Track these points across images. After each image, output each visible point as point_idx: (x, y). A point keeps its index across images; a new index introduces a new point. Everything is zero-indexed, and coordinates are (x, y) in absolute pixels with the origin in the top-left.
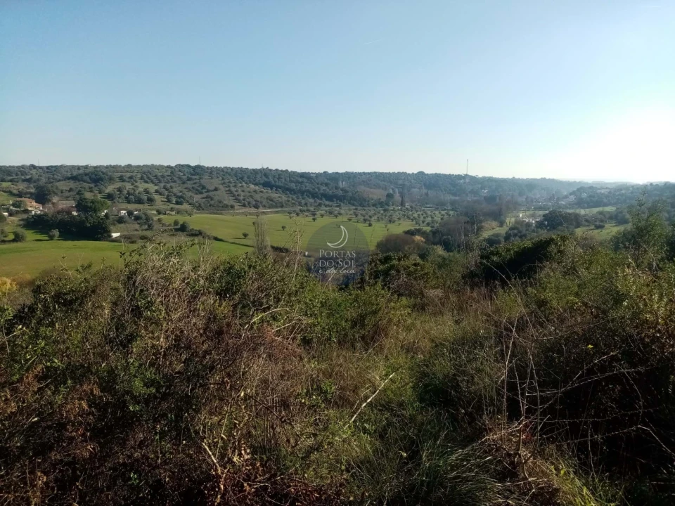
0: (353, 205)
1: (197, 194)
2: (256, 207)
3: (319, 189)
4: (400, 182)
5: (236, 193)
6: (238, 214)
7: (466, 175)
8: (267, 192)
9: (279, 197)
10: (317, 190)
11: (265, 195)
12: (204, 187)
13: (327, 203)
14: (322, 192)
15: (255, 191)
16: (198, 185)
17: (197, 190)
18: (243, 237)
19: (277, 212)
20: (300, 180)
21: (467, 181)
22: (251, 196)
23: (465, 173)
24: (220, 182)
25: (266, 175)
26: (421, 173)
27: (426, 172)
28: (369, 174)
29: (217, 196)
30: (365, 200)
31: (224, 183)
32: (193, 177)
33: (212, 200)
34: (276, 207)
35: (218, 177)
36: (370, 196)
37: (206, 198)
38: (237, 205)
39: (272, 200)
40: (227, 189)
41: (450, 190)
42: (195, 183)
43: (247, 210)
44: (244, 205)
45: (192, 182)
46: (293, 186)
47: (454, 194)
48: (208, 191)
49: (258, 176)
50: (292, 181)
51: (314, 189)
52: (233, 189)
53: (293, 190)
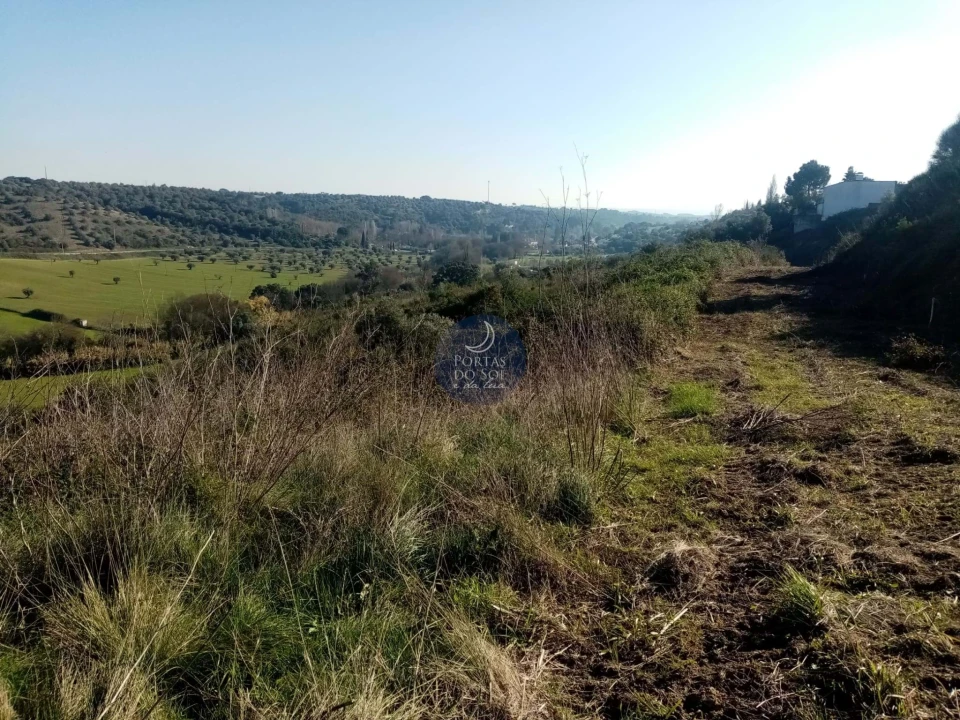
0: (281, 244)
1: (12, 225)
2: (109, 246)
3: (232, 218)
4: (391, 210)
5: (79, 225)
6: (67, 258)
7: (487, 203)
8: (139, 223)
9: (159, 231)
10: (228, 220)
11: (132, 229)
12: (27, 215)
13: (241, 240)
14: (236, 223)
15: (118, 222)
16: (19, 211)
17: (15, 219)
18: (24, 296)
19: (144, 255)
20: (207, 204)
21: (487, 211)
22: (107, 230)
23: (486, 200)
24: (59, 207)
25: (151, 197)
26: (426, 198)
27: (433, 197)
28: (349, 197)
29: (44, 229)
30: (302, 238)
31: (64, 209)
32: (18, 198)
33: (34, 234)
34: (147, 246)
35: (58, 199)
36: (314, 231)
37: (26, 231)
38: (72, 243)
39: (144, 236)
40: (67, 217)
41: (461, 224)
42: (16, 208)
43: (91, 251)
44: (87, 244)
45: (12, 206)
46: (192, 214)
47: (466, 230)
48: (33, 221)
49: (137, 198)
50: (193, 207)
51: (224, 219)
52: (77, 218)
53: (190, 220)
